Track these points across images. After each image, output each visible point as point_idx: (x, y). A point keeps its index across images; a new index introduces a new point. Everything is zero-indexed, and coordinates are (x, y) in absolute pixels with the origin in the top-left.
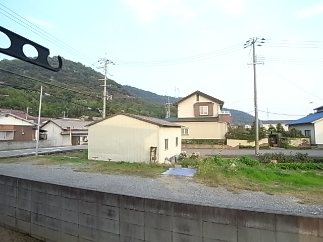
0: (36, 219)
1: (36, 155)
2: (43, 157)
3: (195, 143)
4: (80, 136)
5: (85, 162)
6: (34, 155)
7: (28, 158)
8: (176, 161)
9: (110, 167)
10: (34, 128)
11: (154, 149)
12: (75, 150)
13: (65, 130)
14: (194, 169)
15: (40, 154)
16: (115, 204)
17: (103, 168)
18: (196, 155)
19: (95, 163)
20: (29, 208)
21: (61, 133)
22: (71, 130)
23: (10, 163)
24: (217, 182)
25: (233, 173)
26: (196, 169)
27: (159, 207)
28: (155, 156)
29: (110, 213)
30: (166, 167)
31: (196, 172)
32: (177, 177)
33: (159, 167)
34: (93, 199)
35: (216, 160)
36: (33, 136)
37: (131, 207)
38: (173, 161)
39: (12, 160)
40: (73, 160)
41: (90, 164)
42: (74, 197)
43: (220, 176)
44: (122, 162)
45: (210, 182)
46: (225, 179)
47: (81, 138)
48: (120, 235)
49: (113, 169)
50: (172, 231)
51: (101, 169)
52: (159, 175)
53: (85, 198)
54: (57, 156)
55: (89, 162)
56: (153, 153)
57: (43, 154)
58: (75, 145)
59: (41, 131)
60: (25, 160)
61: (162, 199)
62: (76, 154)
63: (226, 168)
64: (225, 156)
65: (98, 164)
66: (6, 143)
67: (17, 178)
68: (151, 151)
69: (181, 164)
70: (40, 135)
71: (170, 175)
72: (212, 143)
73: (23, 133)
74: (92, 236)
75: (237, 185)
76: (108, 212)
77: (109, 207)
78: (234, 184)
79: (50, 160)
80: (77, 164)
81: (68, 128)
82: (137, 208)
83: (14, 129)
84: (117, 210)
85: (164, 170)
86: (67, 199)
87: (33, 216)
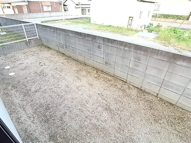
0: (66, 47)
1: (64, 19)
2: (67, 21)
3: (163, 17)
4: (86, 8)
5: (89, 24)
6: (63, 19)
7: (60, 21)
8: (145, 28)
9: (103, 28)
10: (60, 3)
11: (131, 18)
12: (84, 18)
13: (77, 5)
14: (156, 34)
15: (66, 19)
16: (102, 42)
17: (99, 28)
18: (160, 25)
19: (95, 25)
20: (62, 42)
21: (75, 7)
22: (81, 5)
23: (52, 23)
24: (169, 43)
25: (184, 40)
26: (158, 34)
27: (125, 46)
28: (131, 23)
29: (99, 47)
30: (137, 31)
31: (156, 36)
32: (143, 37)
33: (132, 30)
34: (90, 39)
35: (175, 30)
36: (61, 9)
37: (110, 44)
38: (143, 28)
39: (53, 22)
40: (83, 23)
41: (92, 26)
42: (81, 38)
43: (173, 40)
44: (110, 26)
45: (164, 43)
46: (176, 43)
47: (87, 10)
48: (103, 58)
49: (105, 29)
50: (130, 60)
51: (97, 29)
52: (132, 35)
53: (87, 38)
54: (74, 21)
55: (91, 24)
56: (130, 21)
57: (67, 19)
58: (84, 15)
59: (64, 5)
60: (59, 22)
61: (128, 42)
62: (84, 20)
63: (180, 36)
64: (183, 29)
65: (96, 26)
66: (48, 13)
67: (55, 27)
68: (129, 20)
69: (148, 30)
70: (64, 8)
71: (139, 36)
72: (177, 18)
73: (55, 7)
74: (91, 57)
75: (183, 47)
76: (98, 46)
77: (98, 44)
78: (181, 47)
79: (70, 22)
80: (85, 25)
81: (79, 3)
82: (113, 46)
83: (51, 4)
84: (102, 45)
85: (135, 32)
86: (78, 39)
87: (64, 46)
